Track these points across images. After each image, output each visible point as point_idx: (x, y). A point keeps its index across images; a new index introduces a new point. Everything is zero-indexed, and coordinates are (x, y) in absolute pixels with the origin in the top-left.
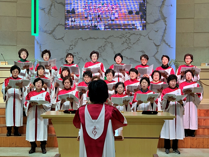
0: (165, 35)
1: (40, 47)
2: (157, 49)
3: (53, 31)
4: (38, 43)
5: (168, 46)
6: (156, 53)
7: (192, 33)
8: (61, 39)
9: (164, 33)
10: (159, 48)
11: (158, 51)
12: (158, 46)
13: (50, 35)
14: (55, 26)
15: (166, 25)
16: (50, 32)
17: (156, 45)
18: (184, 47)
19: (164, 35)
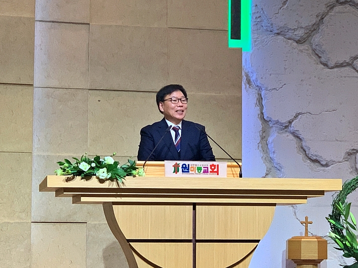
1: (260, 99)
3: (314, 29)
4: (249, 82)
8: (348, 64)
13: (302, 47)
14: (323, 9)
16: (300, 33)
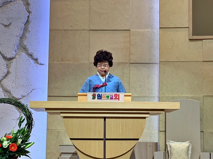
0: (27, 35)
2: (8, 66)
5: (32, 61)
6: (4, 77)
7: (84, 32)
9: (26, 29)
10: (12, 64)
11: (8, 73)
12: (11, 59)
15: (29, 12)
17: (5, 58)
18: (68, 62)
19: (23, 34)
